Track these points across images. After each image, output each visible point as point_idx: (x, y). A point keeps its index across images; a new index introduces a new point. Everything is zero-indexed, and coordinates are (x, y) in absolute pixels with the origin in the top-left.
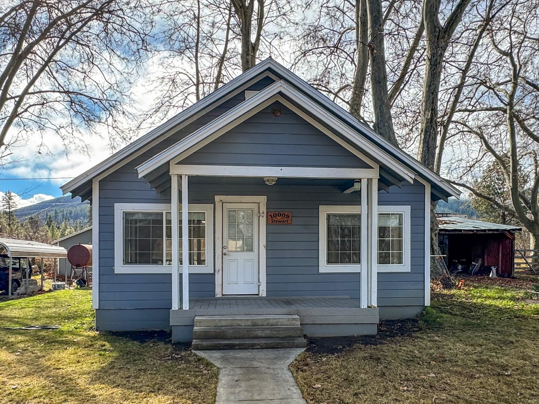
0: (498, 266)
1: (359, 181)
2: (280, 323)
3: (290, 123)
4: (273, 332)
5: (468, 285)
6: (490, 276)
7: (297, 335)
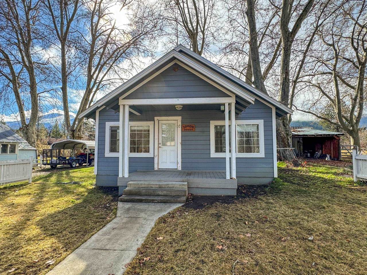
0: (331, 154)
1: (224, 105)
2: (175, 187)
3: (183, 74)
4: (168, 193)
5: (309, 165)
6: (326, 159)
7: (183, 195)
